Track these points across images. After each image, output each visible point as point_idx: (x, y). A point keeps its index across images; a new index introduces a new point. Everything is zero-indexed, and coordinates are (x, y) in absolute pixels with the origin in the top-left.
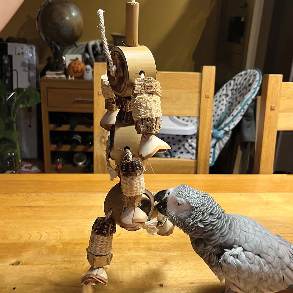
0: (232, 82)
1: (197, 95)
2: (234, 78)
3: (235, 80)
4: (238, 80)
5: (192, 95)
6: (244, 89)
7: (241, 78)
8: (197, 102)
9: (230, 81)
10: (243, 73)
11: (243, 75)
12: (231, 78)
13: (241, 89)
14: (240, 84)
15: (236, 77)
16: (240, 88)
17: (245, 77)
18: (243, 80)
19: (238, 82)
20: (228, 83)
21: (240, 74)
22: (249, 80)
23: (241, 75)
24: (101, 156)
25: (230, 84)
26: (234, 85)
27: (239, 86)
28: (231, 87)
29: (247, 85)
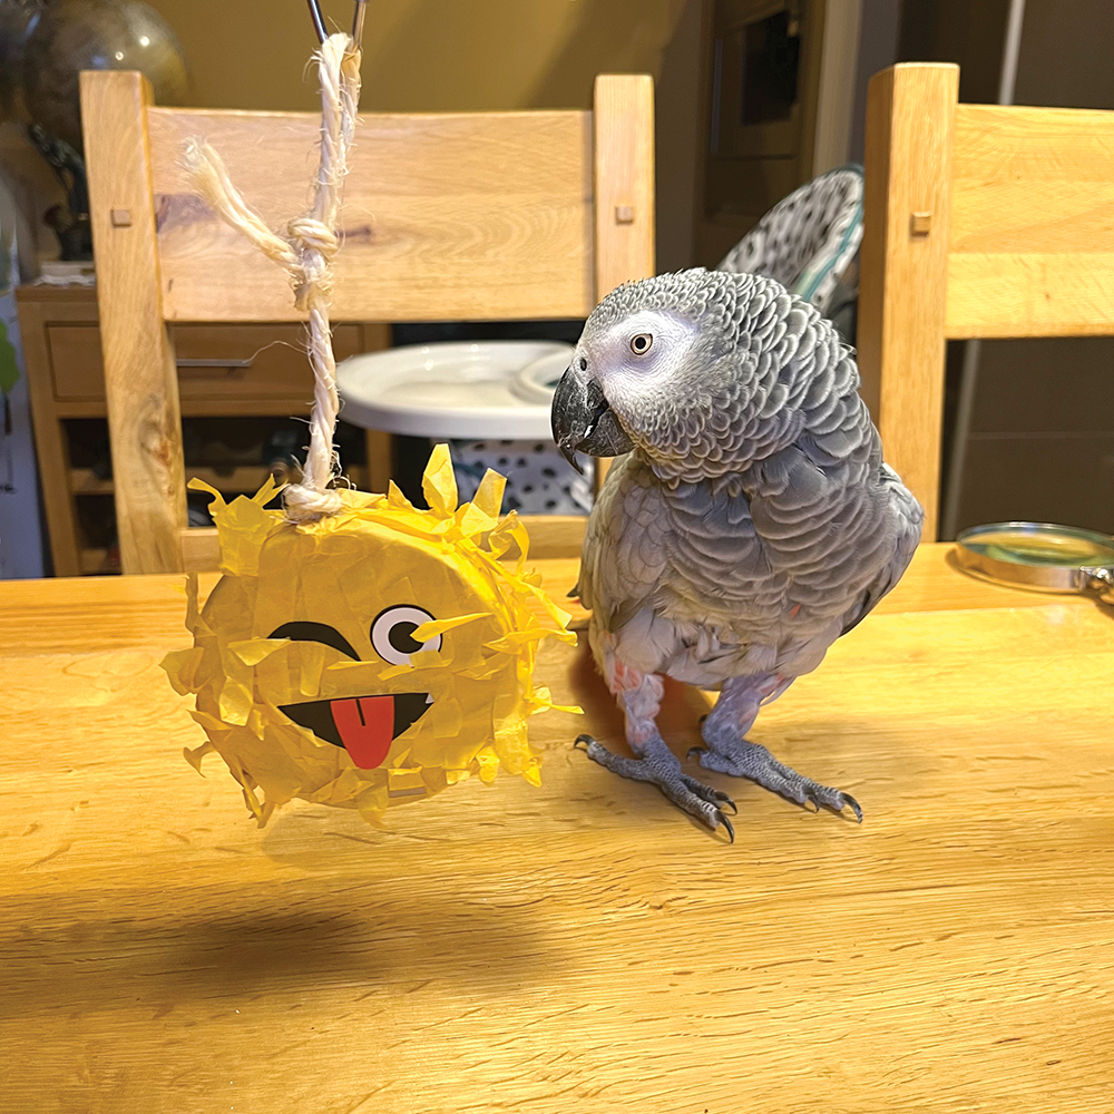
0: (758, 239)
1: (578, 214)
2: (763, 223)
3: (767, 229)
4: (780, 227)
5: (554, 213)
6: (803, 253)
7: (790, 217)
8: (580, 249)
9: (748, 239)
10: (798, 195)
11: (798, 204)
12: (752, 227)
13: (794, 260)
14: (788, 239)
15: (773, 219)
16: (790, 255)
17: (808, 207)
18: (799, 224)
19: (781, 235)
20: (743, 247)
21: (785, 203)
22: (823, 215)
23: (792, 206)
24: (155, 516)
25: (751, 248)
26: (766, 251)
27: (785, 250)
28: (756, 260)
29: (816, 236)
